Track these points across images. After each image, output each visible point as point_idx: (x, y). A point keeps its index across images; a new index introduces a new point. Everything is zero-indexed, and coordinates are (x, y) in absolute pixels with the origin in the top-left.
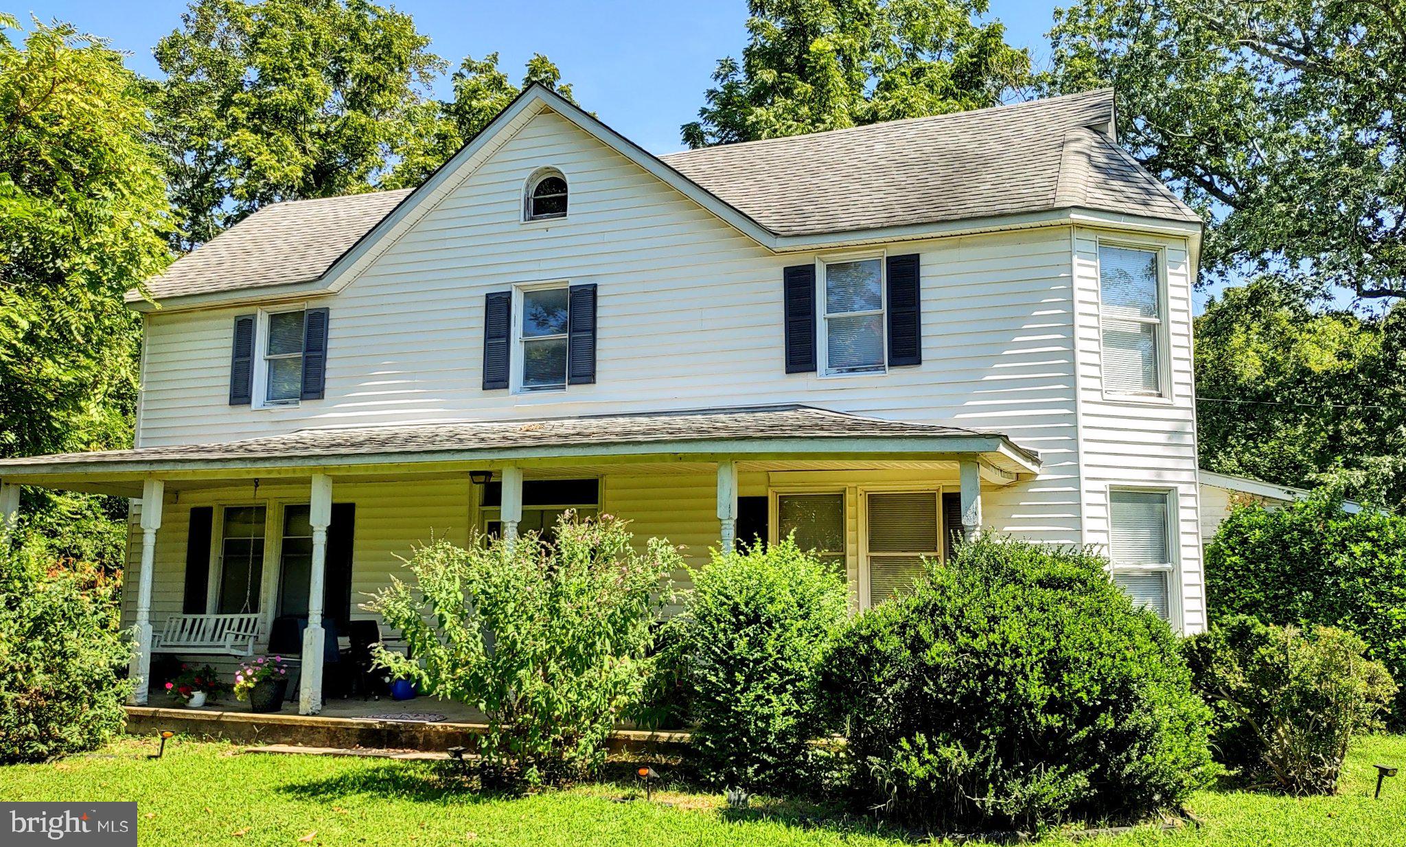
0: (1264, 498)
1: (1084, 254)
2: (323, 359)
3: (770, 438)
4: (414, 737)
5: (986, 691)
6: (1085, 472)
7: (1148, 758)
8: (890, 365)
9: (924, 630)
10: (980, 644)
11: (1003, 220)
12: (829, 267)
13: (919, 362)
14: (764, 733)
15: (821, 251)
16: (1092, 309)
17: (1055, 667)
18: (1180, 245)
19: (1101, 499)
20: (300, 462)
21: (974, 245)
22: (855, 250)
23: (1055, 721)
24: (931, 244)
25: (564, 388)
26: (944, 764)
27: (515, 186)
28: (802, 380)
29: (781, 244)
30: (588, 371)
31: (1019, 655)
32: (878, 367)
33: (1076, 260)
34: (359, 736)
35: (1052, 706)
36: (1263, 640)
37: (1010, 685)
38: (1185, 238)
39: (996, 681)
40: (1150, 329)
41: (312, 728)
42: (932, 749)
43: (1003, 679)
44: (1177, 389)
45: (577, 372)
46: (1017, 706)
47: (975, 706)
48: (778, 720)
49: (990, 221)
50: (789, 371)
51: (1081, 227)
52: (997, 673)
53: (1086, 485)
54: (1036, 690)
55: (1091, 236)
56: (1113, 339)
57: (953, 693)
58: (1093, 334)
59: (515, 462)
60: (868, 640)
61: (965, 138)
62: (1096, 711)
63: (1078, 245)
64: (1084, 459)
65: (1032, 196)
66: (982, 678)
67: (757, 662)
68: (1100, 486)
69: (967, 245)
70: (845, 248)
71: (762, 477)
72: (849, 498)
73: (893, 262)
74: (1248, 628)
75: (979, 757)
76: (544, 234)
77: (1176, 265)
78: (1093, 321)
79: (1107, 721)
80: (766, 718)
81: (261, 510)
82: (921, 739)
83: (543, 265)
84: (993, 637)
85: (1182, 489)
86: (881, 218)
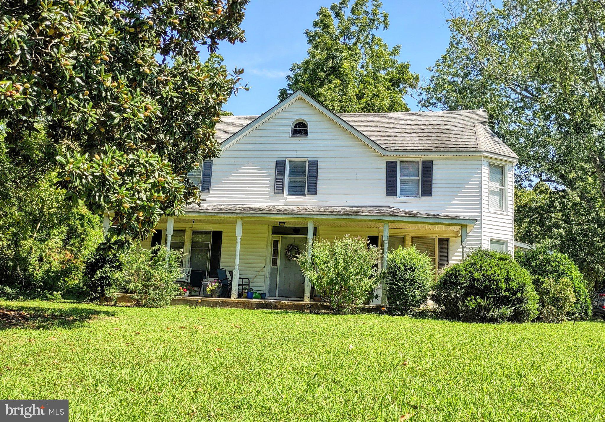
0: (521, 248)
1: (485, 166)
2: (210, 179)
3: (404, 216)
4: (276, 306)
5: (490, 285)
6: (484, 234)
7: (527, 305)
8: (422, 196)
9: (472, 270)
10: (489, 273)
11: (462, 153)
12: (401, 162)
13: (432, 196)
14: (413, 300)
15: (400, 157)
16: (487, 183)
17: (507, 280)
18: (510, 164)
19: (487, 242)
20: (236, 215)
21: (451, 159)
22: (412, 157)
23: (507, 293)
24: (438, 158)
25: (305, 196)
26: (479, 304)
27: (288, 124)
28: (391, 198)
29: (388, 153)
30: (314, 190)
31: (499, 276)
32: (417, 196)
33: (483, 167)
34: (256, 306)
35: (507, 290)
36: (543, 282)
37: (497, 284)
38: (513, 162)
39: (493, 283)
40: (501, 190)
41: (238, 303)
42: (476, 300)
43: (495, 283)
44: (509, 210)
45: (311, 190)
46: (498, 290)
47: (487, 289)
48: (417, 297)
49: (457, 153)
50: (387, 196)
51: (485, 157)
52: (494, 281)
53: (484, 238)
54: (503, 286)
55: (487, 160)
56: (492, 193)
57: (482, 286)
58: (487, 191)
59: (313, 219)
60: (459, 271)
61: (439, 121)
62: (517, 292)
63: (484, 163)
64: (483, 230)
65: (470, 145)
66: (490, 282)
67: (412, 280)
68: (487, 238)
69: (449, 159)
70: (408, 156)
71: (377, 230)
72: (407, 238)
73: (424, 163)
74: (539, 279)
75: (488, 302)
76: (299, 142)
77: (510, 171)
78: (487, 187)
79: (519, 294)
80: (415, 296)
81: (184, 232)
82: (473, 297)
83: (298, 153)
84: (492, 271)
85: (509, 241)
86: (420, 148)
